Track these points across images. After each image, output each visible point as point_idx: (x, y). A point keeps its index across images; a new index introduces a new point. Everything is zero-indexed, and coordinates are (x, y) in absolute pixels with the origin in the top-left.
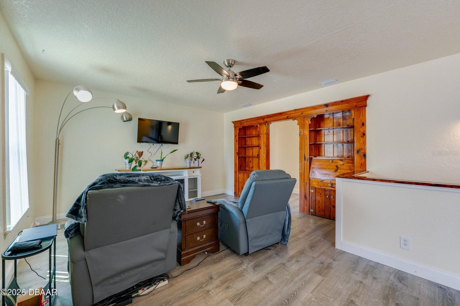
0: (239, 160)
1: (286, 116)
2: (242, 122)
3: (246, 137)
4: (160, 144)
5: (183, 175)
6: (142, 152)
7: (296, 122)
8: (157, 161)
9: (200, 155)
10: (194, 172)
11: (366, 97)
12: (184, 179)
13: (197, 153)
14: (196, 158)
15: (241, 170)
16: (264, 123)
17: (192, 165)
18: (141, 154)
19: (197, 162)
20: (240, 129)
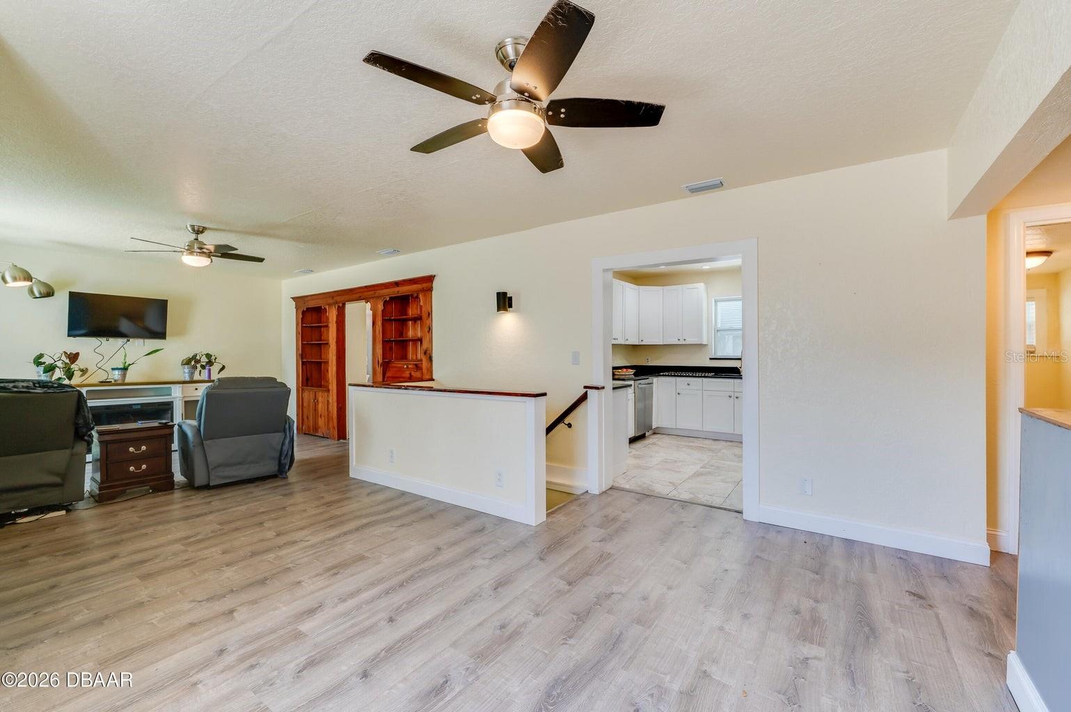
0: (304, 367)
1: (358, 295)
2: (306, 299)
3: (321, 327)
4: (125, 340)
5: (171, 395)
6: (77, 354)
7: (368, 305)
8: (113, 369)
9: (216, 358)
10: (196, 389)
11: (430, 279)
12: (173, 402)
13: (208, 356)
14: (204, 364)
15: (309, 385)
16: (334, 303)
17: (197, 377)
18: (74, 357)
19: (206, 371)
20: (304, 313)
